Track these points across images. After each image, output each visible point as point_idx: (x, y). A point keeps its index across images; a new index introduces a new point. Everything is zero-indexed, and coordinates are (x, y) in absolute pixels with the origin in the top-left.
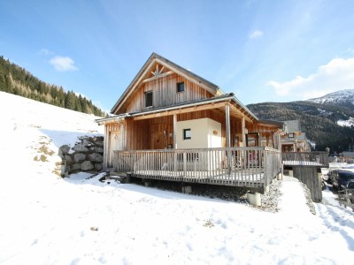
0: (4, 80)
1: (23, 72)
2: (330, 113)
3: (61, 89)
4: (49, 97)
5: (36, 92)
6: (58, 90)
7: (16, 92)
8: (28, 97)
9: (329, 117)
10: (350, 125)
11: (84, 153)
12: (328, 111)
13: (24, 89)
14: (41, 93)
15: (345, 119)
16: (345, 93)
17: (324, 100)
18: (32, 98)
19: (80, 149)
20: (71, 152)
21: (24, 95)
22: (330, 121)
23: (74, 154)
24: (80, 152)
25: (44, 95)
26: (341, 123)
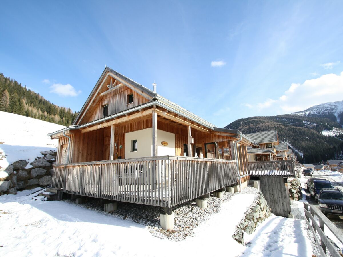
0: (18, 104)
1: (37, 96)
2: (315, 125)
3: (69, 110)
4: (57, 118)
5: (46, 114)
6: (66, 111)
7: (27, 114)
8: (38, 118)
9: (313, 128)
10: (334, 135)
11: (44, 167)
12: (312, 122)
13: (35, 111)
14: (50, 114)
15: (329, 129)
16: (327, 106)
17: (307, 113)
18: (42, 119)
19: (40, 164)
20: (29, 167)
21: (34, 117)
22: (315, 132)
23: (31, 169)
24: (40, 167)
25: (53, 116)
26: (325, 133)
